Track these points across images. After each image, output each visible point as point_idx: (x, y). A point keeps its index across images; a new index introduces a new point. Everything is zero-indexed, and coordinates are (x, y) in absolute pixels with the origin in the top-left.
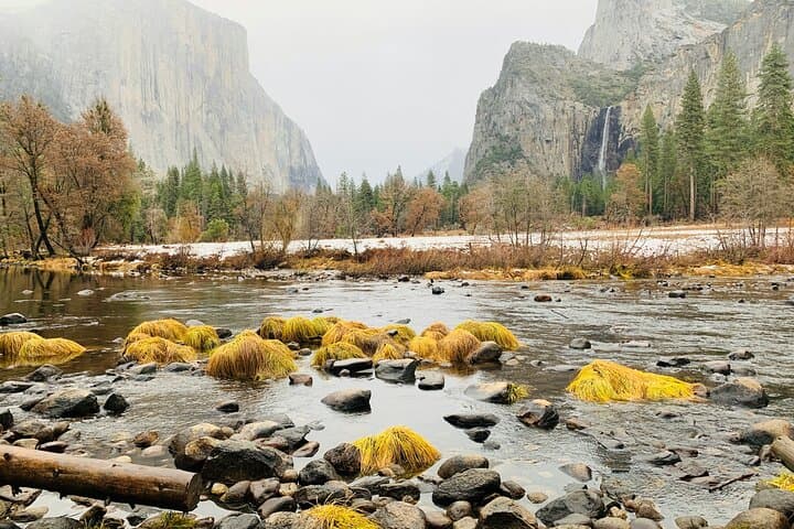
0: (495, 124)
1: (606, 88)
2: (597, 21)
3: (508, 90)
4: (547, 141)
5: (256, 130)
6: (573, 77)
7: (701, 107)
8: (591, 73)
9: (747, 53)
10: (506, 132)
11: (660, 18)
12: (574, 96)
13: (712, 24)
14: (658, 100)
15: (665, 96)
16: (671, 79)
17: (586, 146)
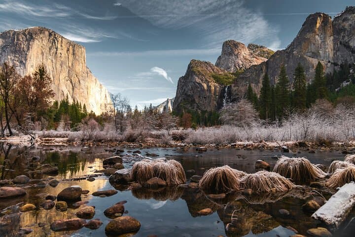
0: (185, 90)
1: (226, 79)
2: (222, 54)
3: (190, 78)
4: (205, 98)
5: (87, 88)
6: (214, 74)
7: (269, 86)
8: (220, 73)
9: (275, 69)
10: (189, 93)
11: (244, 55)
12: (214, 81)
13: (263, 58)
14: (245, 84)
15: (247, 82)
16: (249, 77)
17: (219, 100)
